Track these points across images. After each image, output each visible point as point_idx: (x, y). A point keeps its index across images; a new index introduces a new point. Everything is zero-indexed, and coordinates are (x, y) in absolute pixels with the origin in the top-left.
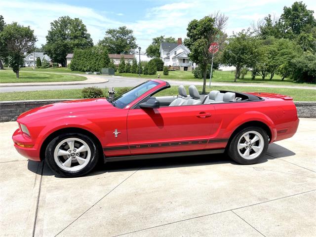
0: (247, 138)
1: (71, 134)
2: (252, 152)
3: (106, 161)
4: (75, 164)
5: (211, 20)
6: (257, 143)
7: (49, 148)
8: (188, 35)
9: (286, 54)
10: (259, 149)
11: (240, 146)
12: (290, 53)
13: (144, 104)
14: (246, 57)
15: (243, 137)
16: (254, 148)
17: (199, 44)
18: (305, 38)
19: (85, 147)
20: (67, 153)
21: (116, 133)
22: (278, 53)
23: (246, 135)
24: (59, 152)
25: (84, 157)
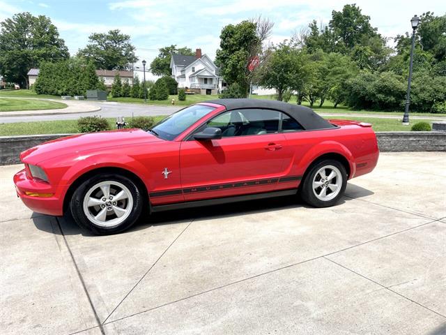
0: (323, 175)
1: (106, 176)
2: (329, 191)
3: (152, 210)
4: (111, 216)
5: (252, 26)
6: (334, 181)
7: (76, 196)
8: (222, 46)
9: (339, 73)
10: (336, 188)
11: (316, 184)
12: (344, 72)
13: (200, 134)
14: (291, 76)
15: (319, 174)
16: (331, 186)
17: (238, 57)
18: (361, 51)
19: (125, 193)
20: (101, 201)
21: (166, 173)
22: (329, 72)
23: (321, 171)
24: (90, 201)
25: (123, 206)
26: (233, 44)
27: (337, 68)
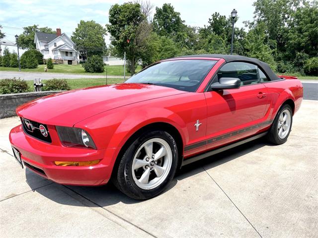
0: (282, 118)
9: (169, 50)
12: (172, 49)
16: (284, 127)
19: (164, 150)
20: (143, 162)
23: (282, 115)
24: (136, 163)
26: (123, 20)
27: (168, 46)
